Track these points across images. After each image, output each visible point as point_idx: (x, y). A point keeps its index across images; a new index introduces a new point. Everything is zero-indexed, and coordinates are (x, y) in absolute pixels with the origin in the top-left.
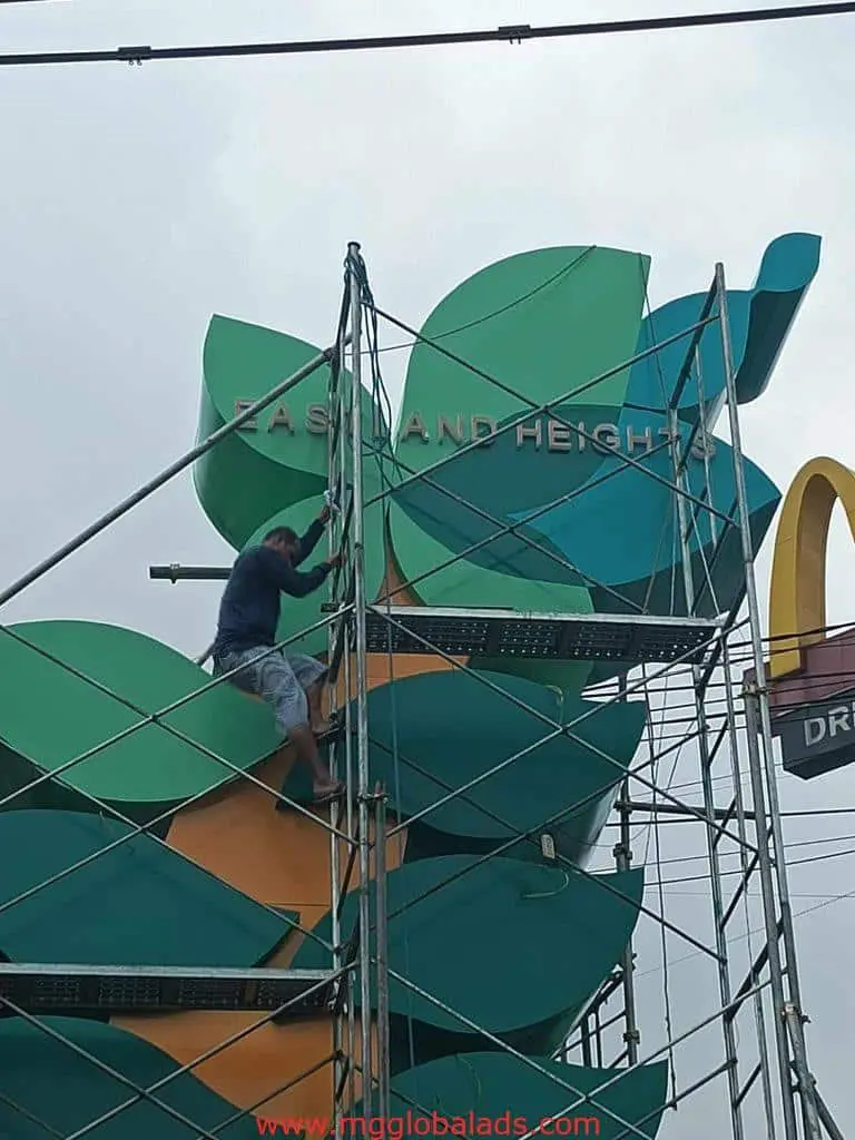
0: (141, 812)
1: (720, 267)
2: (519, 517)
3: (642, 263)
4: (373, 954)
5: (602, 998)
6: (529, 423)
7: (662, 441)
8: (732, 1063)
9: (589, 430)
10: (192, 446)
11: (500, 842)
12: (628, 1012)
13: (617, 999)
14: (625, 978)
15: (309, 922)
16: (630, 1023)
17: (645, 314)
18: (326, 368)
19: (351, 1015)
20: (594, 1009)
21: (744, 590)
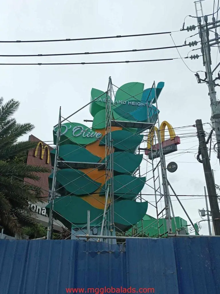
0: (83, 145)
1: (154, 81)
2: (128, 113)
3: (143, 84)
4: (111, 160)
5: (136, 172)
6: (130, 102)
7: (146, 105)
8: (154, 177)
9: (137, 103)
10: (90, 102)
11: (125, 150)
12: (139, 173)
13: (138, 172)
14: (139, 169)
15: (103, 158)
16: (140, 174)
17: (144, 90)
18: (106, 94)
19: (108, 170)
20: (135, 173)
21: (157, 118)
